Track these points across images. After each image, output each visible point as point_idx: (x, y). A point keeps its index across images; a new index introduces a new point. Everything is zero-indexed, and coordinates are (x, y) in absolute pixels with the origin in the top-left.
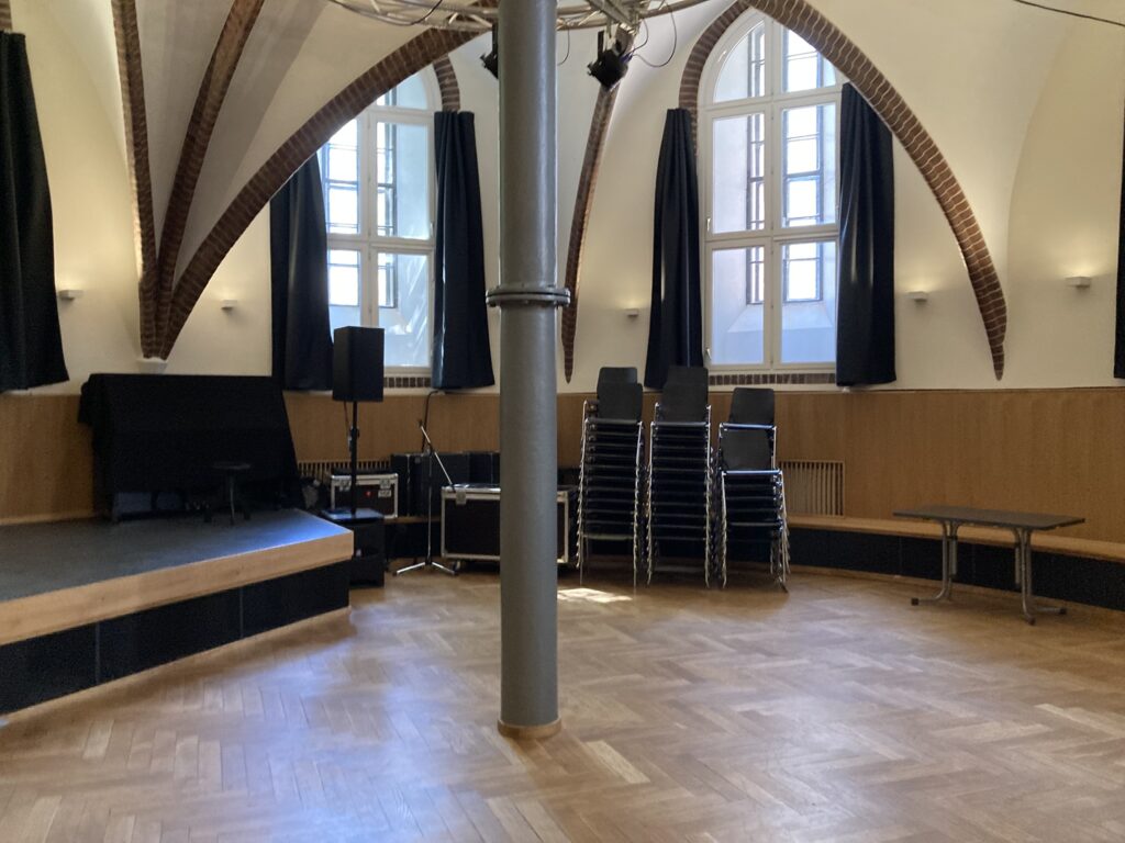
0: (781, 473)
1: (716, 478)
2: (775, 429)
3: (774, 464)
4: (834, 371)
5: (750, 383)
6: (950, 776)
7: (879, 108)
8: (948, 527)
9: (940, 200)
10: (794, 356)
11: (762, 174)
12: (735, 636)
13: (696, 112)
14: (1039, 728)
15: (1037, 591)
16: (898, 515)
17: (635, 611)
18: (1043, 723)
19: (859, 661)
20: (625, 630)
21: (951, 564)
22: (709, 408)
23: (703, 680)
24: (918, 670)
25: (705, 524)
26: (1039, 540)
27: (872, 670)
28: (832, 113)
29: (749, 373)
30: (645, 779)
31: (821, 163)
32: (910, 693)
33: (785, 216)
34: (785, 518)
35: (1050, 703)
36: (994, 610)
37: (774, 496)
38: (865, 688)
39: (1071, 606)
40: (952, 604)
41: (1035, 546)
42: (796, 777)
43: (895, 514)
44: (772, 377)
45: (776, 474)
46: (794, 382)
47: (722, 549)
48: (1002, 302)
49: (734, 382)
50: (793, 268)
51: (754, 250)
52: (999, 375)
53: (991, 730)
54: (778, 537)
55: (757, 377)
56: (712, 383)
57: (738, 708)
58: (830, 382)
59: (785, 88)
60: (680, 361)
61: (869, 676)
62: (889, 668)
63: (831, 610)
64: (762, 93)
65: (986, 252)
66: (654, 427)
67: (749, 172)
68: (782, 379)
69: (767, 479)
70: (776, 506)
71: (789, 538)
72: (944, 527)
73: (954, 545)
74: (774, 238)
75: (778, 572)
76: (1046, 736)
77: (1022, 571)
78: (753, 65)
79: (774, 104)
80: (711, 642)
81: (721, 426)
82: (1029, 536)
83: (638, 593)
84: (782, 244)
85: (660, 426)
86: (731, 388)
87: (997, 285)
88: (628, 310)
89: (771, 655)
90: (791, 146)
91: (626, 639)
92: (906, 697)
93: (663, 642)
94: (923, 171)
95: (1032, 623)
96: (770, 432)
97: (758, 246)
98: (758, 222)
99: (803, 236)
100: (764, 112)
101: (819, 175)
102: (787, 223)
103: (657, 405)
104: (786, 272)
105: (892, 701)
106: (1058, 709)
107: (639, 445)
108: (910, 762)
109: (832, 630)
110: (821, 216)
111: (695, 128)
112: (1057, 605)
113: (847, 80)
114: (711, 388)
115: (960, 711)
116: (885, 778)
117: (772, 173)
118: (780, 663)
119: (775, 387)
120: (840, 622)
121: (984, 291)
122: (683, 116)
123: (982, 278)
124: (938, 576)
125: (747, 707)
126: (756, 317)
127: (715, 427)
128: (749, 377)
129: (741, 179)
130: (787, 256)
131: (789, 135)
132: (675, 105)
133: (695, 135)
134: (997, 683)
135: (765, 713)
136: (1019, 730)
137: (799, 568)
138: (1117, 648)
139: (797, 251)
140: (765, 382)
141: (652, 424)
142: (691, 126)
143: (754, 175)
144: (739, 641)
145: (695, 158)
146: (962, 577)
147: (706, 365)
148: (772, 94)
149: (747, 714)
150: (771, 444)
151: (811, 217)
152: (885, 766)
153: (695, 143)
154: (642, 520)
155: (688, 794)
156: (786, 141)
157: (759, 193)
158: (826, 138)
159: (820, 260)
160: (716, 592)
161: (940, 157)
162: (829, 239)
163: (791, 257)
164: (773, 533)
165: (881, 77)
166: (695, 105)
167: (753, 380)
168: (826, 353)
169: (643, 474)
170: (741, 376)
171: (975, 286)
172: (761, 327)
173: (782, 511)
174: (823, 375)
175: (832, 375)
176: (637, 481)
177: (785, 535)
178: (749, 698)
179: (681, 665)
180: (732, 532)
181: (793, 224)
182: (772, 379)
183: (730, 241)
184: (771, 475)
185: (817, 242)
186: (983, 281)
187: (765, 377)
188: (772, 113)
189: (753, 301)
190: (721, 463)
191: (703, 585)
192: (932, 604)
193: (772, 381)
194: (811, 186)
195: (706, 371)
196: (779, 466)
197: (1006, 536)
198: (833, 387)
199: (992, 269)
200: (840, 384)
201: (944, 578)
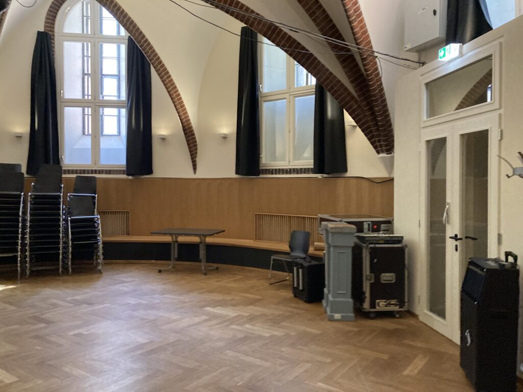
0: (99, 217)
1: (66, 220)
2: (96, 196)
3: (96, 214)
4: (125, 169)
5: (84, 173)
6: (168, 345)
7: (143, 50)
8: (174, 237)
9: (170, 96)
10: (105, 162)
11: (90, 72)
12: (74, 298)
13: (54, 35)
14: (204, 317)
15: (207, 262)
16: (152, 234)
17: (18, 292)
18: (205, 315)
19: (133, 301)
20: (11, 304)
21: (175, 253)
22: (62, 186)
23: (53, 322)
24: (158, 301)
25: (59, 244)
26: (209, 240)
27: (139, 305)
28: (124, 48)
29: (84, 169)
30: (16, 379)
31: (119, 71)
32: (154, 312)
33: (102, 94)
34: (100, 238)
35: (210, 306)
36: (193, 271)
37: (96, 228)
38: (134, 313)
39: (220, 265)
40: (176, 271)
41: (207, 243)
42: (99, 361)
43: (152, 233)
44: (96, 171)
45: (97, 217)
46: (106, 173)
47: (69, 255)
48: (196, 141)
49: (76, 173)
50: (106, 119)
51: (86, 109)
52: (195, 173)
53: (186, 322)
54: (98, 247)
55: (88, 171)
56: (65, 173)
57: (72, 333)
58: (124, 174)
59: (101, 32)
60: (47, 161)
61: (137, 307)
62: (146, 302)
63: (122, 279)
64: (89, 33)
65: (189, 120)
66: (31, 196)
67: (83, 70)
68: (101, 172)
69: (92, 220)
70: (96, 232)
71: (103, 247)
72: (172, 237)
73: (176, 245)
74: (96, 104)
75: (98, 264)
76: (206, 321)
77: (202, 253)
78: (85, 18)
79: (95, 40)
80: (60, 302)
81: (69, 194)
82: (205, 239)
83: (21, 283)
84: (100, 107)
85: (35, 195)
86: (74, 176)
87: (193, 134)
88: (16, 133)
89: (90, 304)
90: (105, 61)
91: (12, 308)
92: (152, 314)
93: (33, 306)
94: (163, 81)
95: (206, 274)
96: (94, 197)
97: (88, 107)
98: (88, 95)
99: (111, 104)
100: (90, 42)
101: (118, 76)
102: (103, 97)
103: (33, 184)
104: (102, 120)
105: (145, 317)
106: (212, 308)
107: (22, 205)
108: (152, 342)
109: (121, 288)
110: (119, 96)
111: (54, 43)
112: (215, 265)
113: (129, 35)
114: (64, 176)
115: (174, 316)
116: (139, 352)
117: (95, 72)
118: (96, 307)
119: (97, 176)
120: (125, 284)
121: (189, 137)
122: (46, 36)
123: (188, 131)
124: (170, 260)
125: (76, 332)
126: (87, 142)
127: (66, 196)
128: (84, 170)
129: (80, 73)
130: (103, 113)
131: (104, 55)
132: (42, 30)
133: (54, 47)
134: (189, 302)
135: (86, 333)
136: (197, 320)
137: (107, 261)
138: (235, 280)
139: (107, 111)
140: (92, 173)
141: (30, 194)
142: (51, 42)
143: (86, 72)
144: (75, 300)
145: (54, 59)
146: (179, 258)
147: (61, 164)
148: (94, 34)
149: (75, 335)
150: (94, 203)
151: (114, 96)
152: (140, 346)
153: (54, 51)
154: (24, 245)
155: (40, 382)
156: (102, 58)
157: (88, 82)
158: (121, 59)
159: (119, 117)
160: (66, 278)
161: (170, 76)
162: (123, 107)
163: (105, 114)
164: (95, 245)
165: (144, 36)
166: (53, 31)
167: (86, 172)
168: (121, 161)
169: (24, 220)
170: (80, 170)
171: (185, 134)
172: (90, 147)
173: (99, 235)
174: (120, 170)
175: (124, 170)
176: (20, 224)
177: (101, 246)
178: (78, 327)
179: (41, 317)
180: (74, 246)
181: (105, 98)
182: (96, 172)
183: (74, 103)
184: (94, 218)
185: (117, 108)
186: (188, 132)
187: (92, 170)
188: (95, 44)
189: (86, 133)
190: (69, 213)
191: (58, 275)
192: (168, 271)
193: (96, 173)
194: (114, 81)
195: (61, 167)
196: (99, 213)
197: (196, 239)
198: (125, 176)
199: (191, 127)
200: (128, 175)
201: (172, 259)
